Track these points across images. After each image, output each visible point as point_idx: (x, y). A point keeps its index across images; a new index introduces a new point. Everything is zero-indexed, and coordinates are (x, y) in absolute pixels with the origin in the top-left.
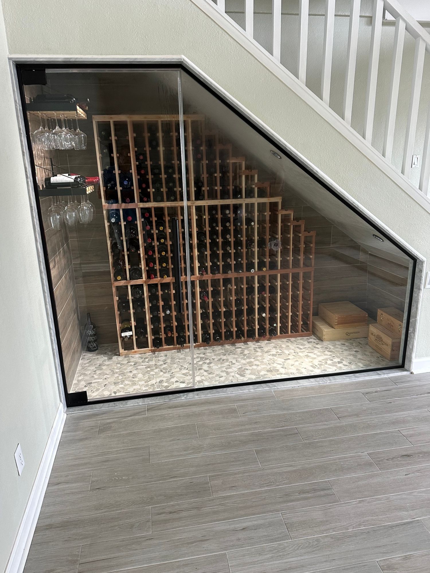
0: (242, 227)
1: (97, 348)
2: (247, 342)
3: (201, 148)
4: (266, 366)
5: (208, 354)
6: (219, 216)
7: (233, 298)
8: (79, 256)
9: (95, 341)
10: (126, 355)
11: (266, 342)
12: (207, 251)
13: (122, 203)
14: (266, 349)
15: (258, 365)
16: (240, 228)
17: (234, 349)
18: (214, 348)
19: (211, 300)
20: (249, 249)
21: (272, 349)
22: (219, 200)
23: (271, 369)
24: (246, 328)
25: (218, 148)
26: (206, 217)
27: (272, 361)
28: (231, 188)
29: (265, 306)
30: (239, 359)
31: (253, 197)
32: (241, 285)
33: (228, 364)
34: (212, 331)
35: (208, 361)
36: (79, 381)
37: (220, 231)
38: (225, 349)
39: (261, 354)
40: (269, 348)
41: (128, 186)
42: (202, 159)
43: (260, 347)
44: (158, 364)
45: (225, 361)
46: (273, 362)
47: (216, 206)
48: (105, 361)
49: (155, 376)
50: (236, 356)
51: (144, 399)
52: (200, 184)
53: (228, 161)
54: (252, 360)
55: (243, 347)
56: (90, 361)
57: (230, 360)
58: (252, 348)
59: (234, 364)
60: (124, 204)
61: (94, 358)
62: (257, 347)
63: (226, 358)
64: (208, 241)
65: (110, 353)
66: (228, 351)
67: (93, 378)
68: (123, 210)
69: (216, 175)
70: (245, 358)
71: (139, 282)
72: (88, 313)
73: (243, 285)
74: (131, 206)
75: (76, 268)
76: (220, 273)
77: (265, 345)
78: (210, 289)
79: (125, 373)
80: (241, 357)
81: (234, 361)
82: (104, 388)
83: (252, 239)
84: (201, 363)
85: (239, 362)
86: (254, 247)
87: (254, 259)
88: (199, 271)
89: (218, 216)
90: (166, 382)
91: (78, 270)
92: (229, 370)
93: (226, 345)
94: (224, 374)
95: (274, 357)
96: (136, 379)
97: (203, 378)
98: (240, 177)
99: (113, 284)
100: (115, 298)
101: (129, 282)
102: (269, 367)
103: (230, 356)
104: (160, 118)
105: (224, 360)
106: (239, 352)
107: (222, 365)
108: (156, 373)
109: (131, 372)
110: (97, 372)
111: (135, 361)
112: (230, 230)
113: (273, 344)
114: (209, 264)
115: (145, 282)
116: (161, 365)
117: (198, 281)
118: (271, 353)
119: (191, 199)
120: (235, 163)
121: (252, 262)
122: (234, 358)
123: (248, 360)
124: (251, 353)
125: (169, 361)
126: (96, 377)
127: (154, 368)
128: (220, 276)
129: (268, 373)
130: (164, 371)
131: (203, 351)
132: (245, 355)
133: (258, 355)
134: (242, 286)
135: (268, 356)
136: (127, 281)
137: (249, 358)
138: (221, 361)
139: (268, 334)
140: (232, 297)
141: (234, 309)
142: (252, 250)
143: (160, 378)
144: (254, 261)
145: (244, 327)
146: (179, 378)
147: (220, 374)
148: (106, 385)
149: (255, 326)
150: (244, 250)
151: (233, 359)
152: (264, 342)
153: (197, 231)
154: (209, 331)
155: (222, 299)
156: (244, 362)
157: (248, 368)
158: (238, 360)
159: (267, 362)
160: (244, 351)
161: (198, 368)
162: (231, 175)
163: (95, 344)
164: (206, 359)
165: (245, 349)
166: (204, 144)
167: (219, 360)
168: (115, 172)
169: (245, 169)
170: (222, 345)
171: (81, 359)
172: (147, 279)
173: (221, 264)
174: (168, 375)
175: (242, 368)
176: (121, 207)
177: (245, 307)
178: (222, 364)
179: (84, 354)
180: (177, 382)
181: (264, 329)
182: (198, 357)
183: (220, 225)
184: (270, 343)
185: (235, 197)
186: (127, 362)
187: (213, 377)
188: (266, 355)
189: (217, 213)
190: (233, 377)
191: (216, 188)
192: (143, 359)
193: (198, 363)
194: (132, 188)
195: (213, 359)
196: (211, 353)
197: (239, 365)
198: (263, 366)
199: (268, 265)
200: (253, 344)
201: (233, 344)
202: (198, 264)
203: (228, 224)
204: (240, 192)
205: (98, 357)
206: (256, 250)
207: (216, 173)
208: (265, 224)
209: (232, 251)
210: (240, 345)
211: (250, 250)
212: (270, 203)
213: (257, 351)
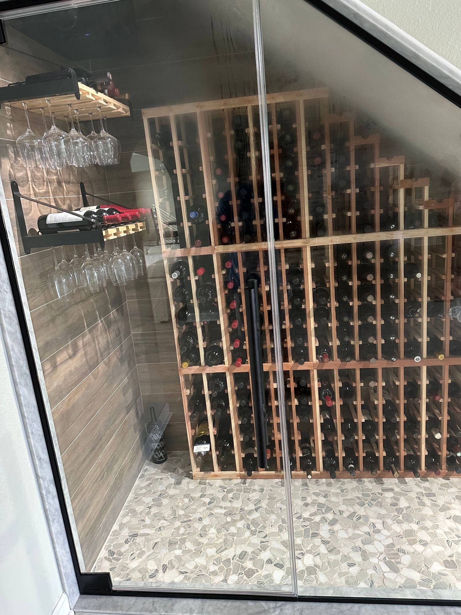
0: (397, 280)
1: (164, 459)
2: (404, 477)
3: (323, 147)
4: (442, 549)
5: (334, 499)
6: (354, 262)
7: (380, 402)
8: (140, 323)
9: (161, 449)
10: (202, 479)
11: (440, 483)
12: (331, 322)
13: (191, 248)
14: (441, 501)
15: (425, 544)
16: (394, 282)
17: (380, 491)
18: (344, 484)
19: (338, 403)
20: (410, 317)
21: (453, 501)
22: (354, 236)
23: (454, 559)
24: (403, 453)
25: (353, 144)
26: (330, 264)
27: (454, 534)
28: (377, 212)
29: (440, 418)
30: (389, 521)
31: (421, 226)
32: (395, 381)
33: (366, 529)
34: (341, 454)
35: (330, 516)
36: (122, 526)
37: (355, 289)
38: (363, 491)
39: (431, 513)
40: (447, 498)
41: (200, 219)
42: (322, 165)
43: (430, 495)
44: (246, 508)
45: (361, 520)
46: (457, 539)
47: (350, 245)
48: (169, 487)
49: (235, 538)
50: (383, 512)
51: (204, 600)
52: (319, 210)
53: (372, 166)
54: (415, 527)
55: (397, 489)
56: (150, 484)
57: (372, 520)
58: (413, 495)
59: (378, 531)
60: (194, 249)
61: (157, 477)
62: (424, 492)
63: (364, 514)
64: (334, 304)
65: (181, 471)
66: (368, 495)
67: (143, 523)
68: (194, 258)
69: (348, 191)
70: (401, 518)
71: (218, 369)
72: (151, 408)
73: (399, 380)
74: (204, 251)
75: (137, 340)
76: (355, 360)
77: (440, 489)
78: (338, 384)
79: (190, 520)
80: (393, 514)
81: (379, 526)
82: (152, 551)
83: (416, 301)
84: (317, 518)
85: (388, 528)
86: (421, 316)
87: (421, 336)
88: (317, 354)
89: (352, 263)
90: (251, 559)
91: (140, 343)
92: (369, 548)
93: (365, 480)
94: (357, 558)
95: (457, 524)
96: (204, 541)
97: (318, 561)
98: (396, 192)
99: (180, 370)
100: (184, 392)
101: (204, 370)
102: (448, 552)
103: (372, 508)
104: (249, 101)
105: (360, 518)
106: (389, 501)
107: (357, 532)
108: (239, 529)
109: (200, 519)
110: (152, 509)
111: (212, 495)
112: (374, 286)
113: (453, 490)
114: (335, 343)
115: (228, 369)
116: (250, 512)
117: (315, 372)
118: (453, 512)
119: (303, 236)
120: (387, 168)
121: (415, 340)
122: (380, 516)
123: (406, 526)
124: (413, 507)
125: (264, 504)
126: (148, 521)
127: (238, 517)
128: (355, 365)
129: (448, 571)
130: (253, 528)
131: (324, 488)
132: (400, 511)
133: (426, 515)
134: (397, 383)
135: (447, 521)
136: (201, 367)
137: (408, 518)
138: (355, 519)
139: (444, 466)
140: (378, 400)
141: (381, 419)
142: (415, 321)
143: (242, 546)
144: (420, 340)
145: (399, 451)
146: (275, 554)
147: (351, 555)
148: (156, 543)
149: (420, 450)
150: (401, 321)
151: (378, 518)
152: (436, 480)
153: (313, 289)
154: (336, 454)
155: (359, 402)
156: (397, 528)
157: (407, 547)
158: (386, 523)
159: (445, 536)
160: (398, 500)
161: (311, 532)
162: (377, 190)
163: (161, 454)
164: (328, 510)
165: (401, 494)
166: (327, 140)
167: (351, 516)
168: (180, 198)
169: (405, 178)
170: (359, 478)
171: (140, 478)
172: (232, 364)
173: (356, 343)
174: (256, 540)
175: (393, 545)
176: (189, 253)
177: (402, 418)
178: (355, 527)
179: (146, 467)
180: (269, 561)
181: (438, 458)
182: (314, 503)
183: (355, 276)
184: (447, 486)
185: (384, 227)
186: (199, 494)
187: (336, 563)
188: (441, 516)
189: (350, 257)
190: (375, 568)
191: (349, 214)
192: (225, 493)
193: (312, 518)
194: (207, 223)
195: (341, 512)
196: (337, 495)
197: (388, 537)
198: (437, 548)
199: (447, 348)
200: (417, 485)
201: (379, 480)
202: (316, 343)
203: (370, 277)
204: (394, 219)
205: (164, 476)
206: (424, 320)
207: (349, 188)
208: (444, 274)
209: (379, 322)
210: (391, 484)
211: (412, 319)
212: (454, 237)
213: (423, 504)
